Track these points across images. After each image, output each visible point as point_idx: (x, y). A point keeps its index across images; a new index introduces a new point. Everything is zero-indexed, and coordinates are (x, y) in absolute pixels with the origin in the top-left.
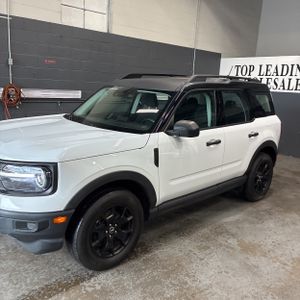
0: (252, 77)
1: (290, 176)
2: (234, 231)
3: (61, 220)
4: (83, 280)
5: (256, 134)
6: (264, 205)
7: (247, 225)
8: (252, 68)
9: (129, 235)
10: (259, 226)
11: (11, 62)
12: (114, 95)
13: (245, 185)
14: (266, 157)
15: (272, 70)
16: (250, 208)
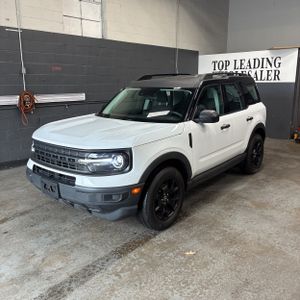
0: (228, 71)
1: (272, 153)
2: (245, 195)
3: (136, 191)
4: (150, 238)
5: (251, 119)
6: (260, 175)
7: (253, 191)
8: (228, 63)
9: (176, 202)
10: (262, 190)
11: (24, 71)
12: (140, 94)
13: (245, 160)
14: (259, 137)
15: (246, 64)
16: (250, 179)
